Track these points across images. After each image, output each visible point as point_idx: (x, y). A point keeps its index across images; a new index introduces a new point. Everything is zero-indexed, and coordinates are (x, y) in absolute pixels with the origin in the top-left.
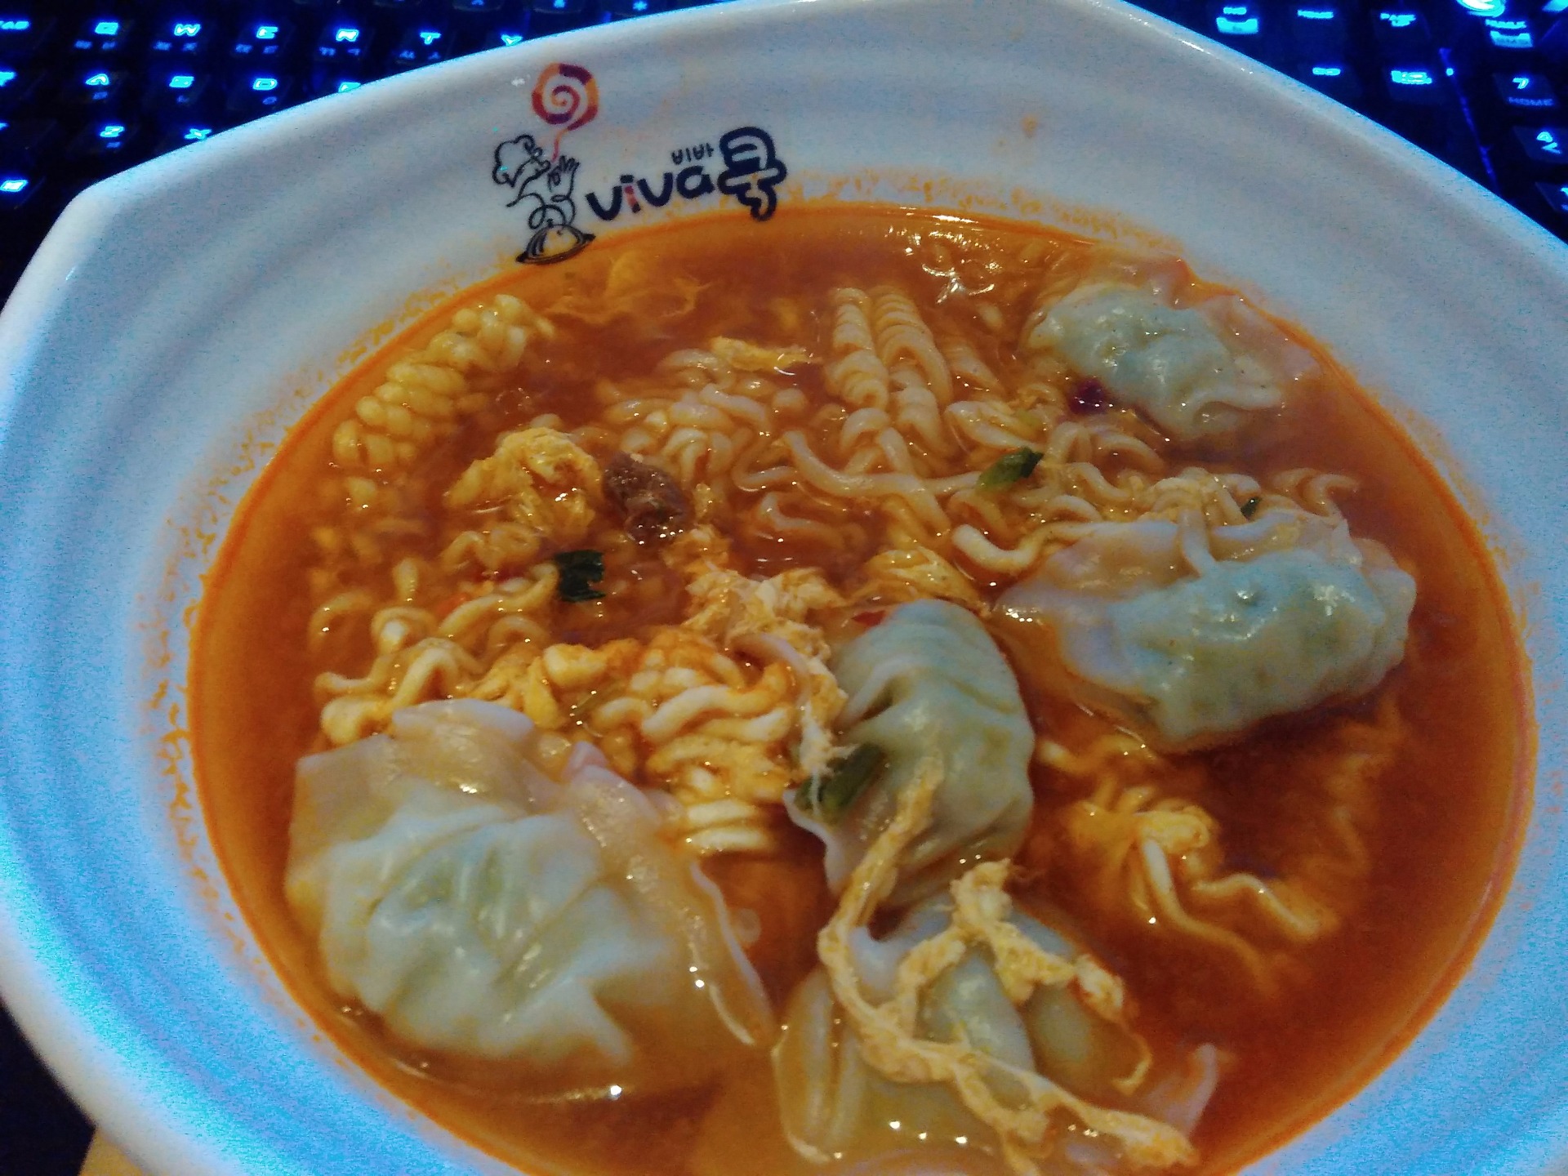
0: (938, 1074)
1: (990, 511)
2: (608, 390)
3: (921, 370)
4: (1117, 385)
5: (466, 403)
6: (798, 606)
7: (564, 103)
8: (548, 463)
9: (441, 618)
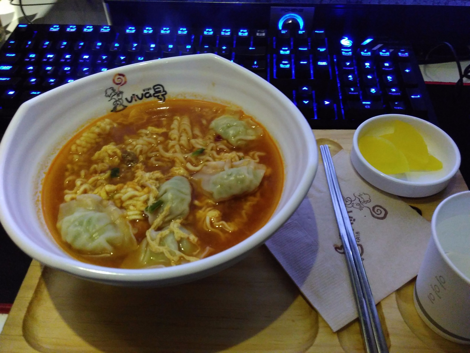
0: (161, 251)
1: (193, 160)
2: (126, 137)
3: (187, 133)
4: (224, 136)
5: (98, 140)
6: (154, 177)
7: (119, 81)
8: (111, 152)
9: (88, 180)
